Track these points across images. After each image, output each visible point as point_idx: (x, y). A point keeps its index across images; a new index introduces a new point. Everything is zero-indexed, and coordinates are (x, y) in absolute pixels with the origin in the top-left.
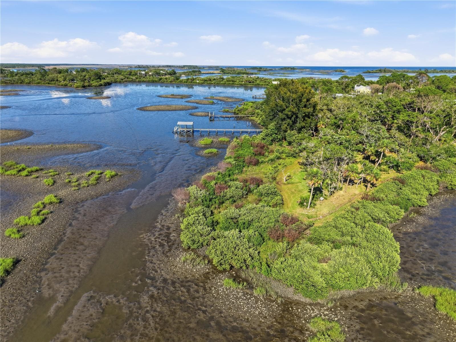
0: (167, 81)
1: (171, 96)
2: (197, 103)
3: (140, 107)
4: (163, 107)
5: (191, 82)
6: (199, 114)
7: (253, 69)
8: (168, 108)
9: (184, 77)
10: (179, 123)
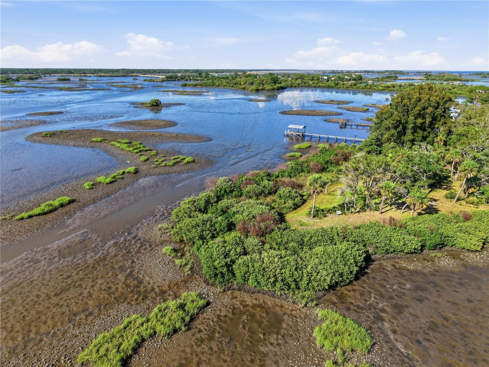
0: (343, 87)
2: (348, 110)
5: (370, 88)
10: (291, 126)
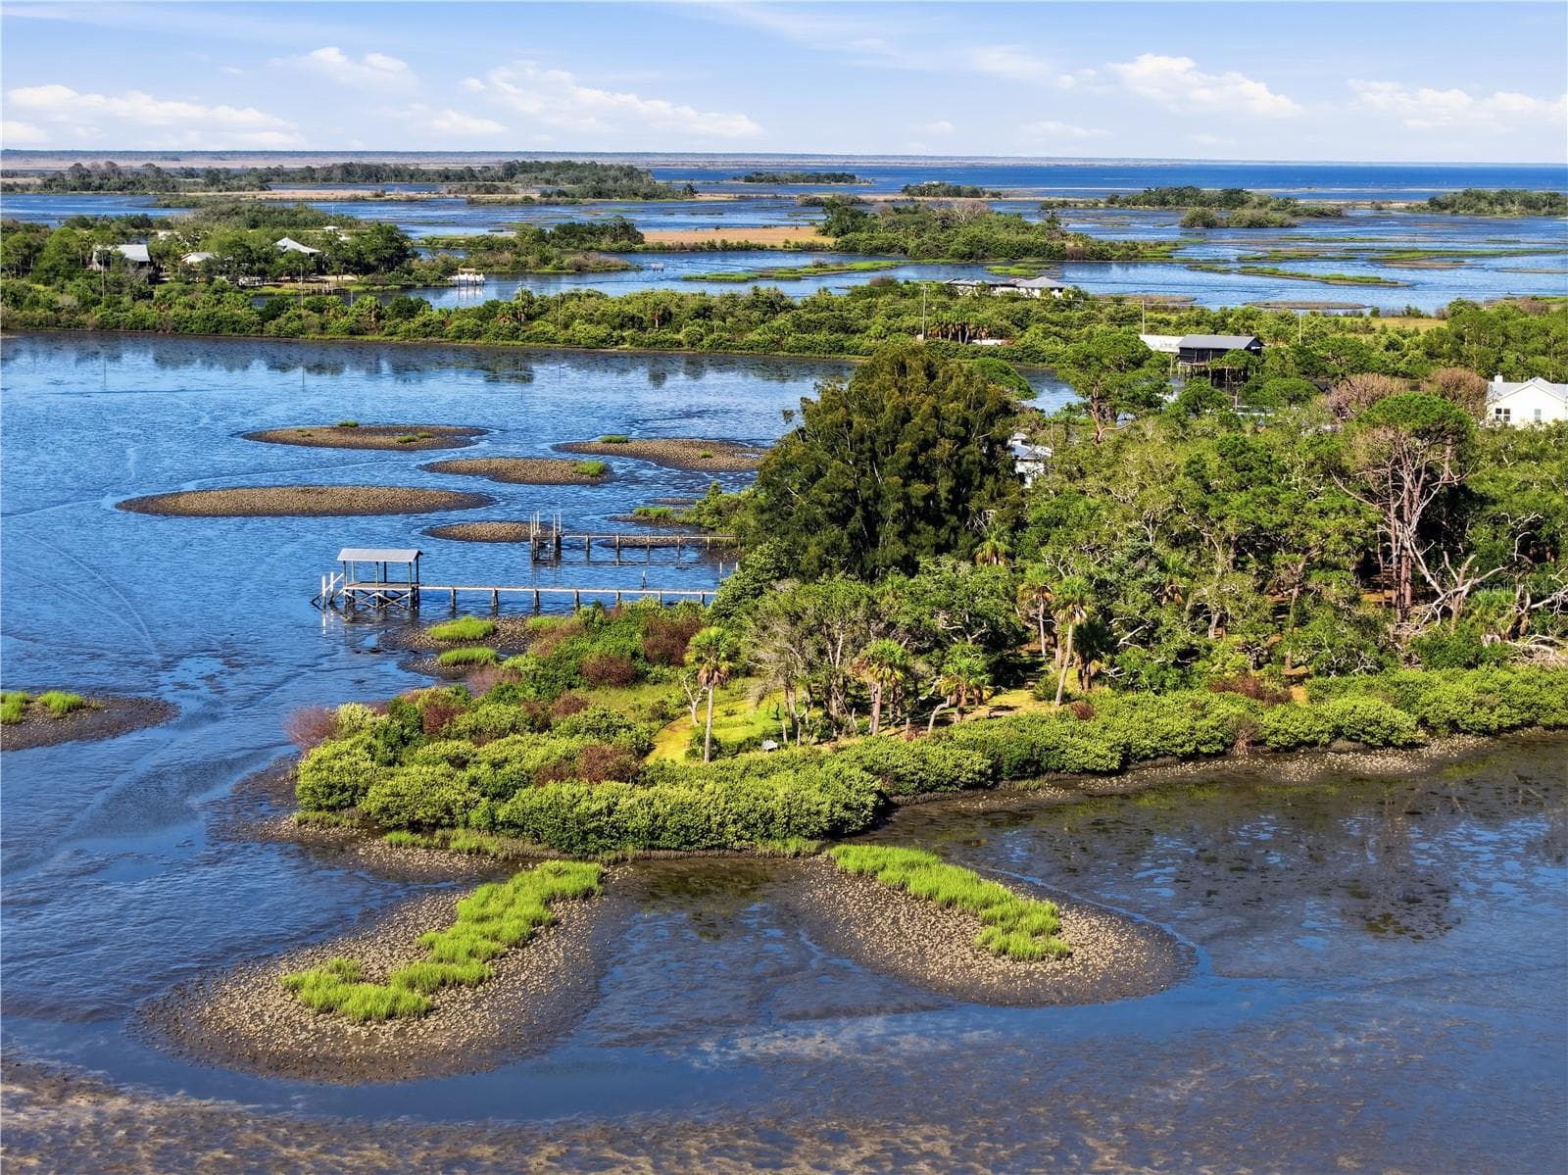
0: (323, 328)
1: (335, 437)
2: (497, 476)
3: (135, 495)
4: (274, 498)
5: (514, 334)
6: (484, 529)
7: (1164, 203)
8: (311, 501)
9: (475, 284)
